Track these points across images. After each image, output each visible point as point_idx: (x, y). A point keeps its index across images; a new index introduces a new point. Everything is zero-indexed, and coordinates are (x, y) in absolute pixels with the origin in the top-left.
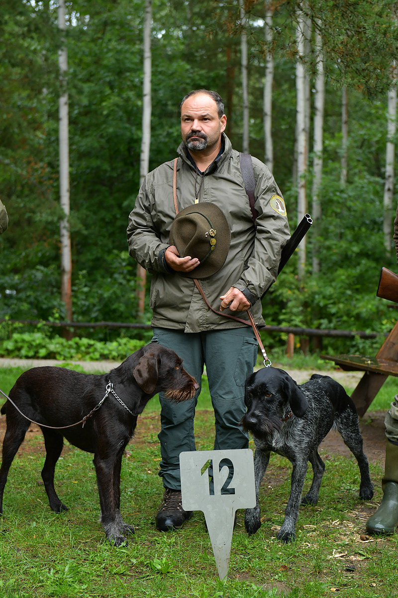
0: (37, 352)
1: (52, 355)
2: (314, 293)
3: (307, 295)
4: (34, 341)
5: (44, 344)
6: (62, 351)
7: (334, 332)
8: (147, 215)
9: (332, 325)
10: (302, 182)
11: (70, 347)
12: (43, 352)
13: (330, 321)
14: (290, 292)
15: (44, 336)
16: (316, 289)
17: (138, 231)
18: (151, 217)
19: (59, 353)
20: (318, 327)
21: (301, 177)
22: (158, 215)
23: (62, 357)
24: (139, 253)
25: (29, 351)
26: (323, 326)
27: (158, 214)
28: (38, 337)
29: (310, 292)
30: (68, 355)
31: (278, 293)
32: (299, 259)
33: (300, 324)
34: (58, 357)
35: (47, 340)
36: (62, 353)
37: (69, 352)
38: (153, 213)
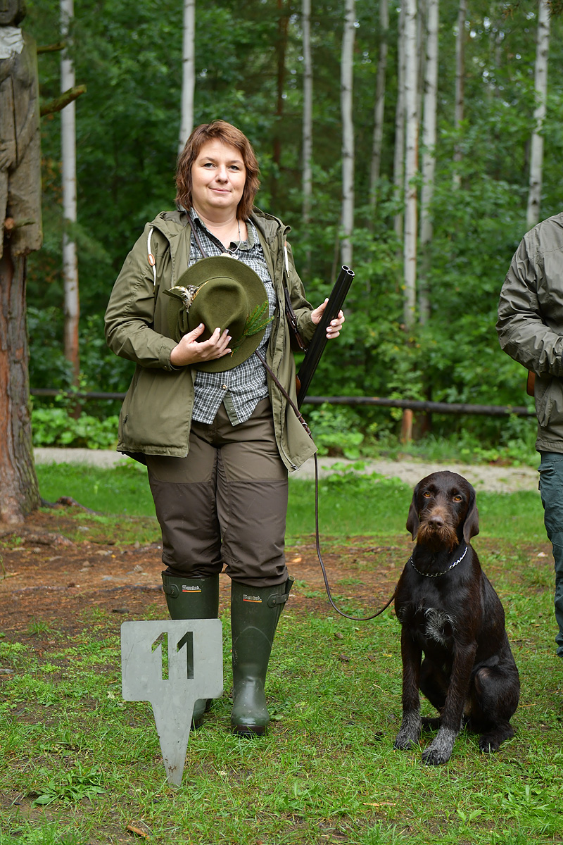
0: (58, 437)
1: (80, 441)
2: (430, 350)
3: (420, 353)
4: (52, 420)
5: (66, 425)
6: (96, 435)
7: (470, 408)
8: (531, 295)
9: (463, 397)
10: (412, 190)
11: (105, 430)
12: (67, 437)
13: (460, 392)
14: (396, 349)
15: (66, 414)
16: (434, 345)
17: (519, 316)
18: (537, 296)
19: (90, 439)
20: (444, 400)
21: (410, 183)
22: (551, 296)
23: (96, 445)
24: (524, 349)
25: (46, 436)
26: (451, 399)
27: (551, 294)
28: (58, 415)
29: (425, 349)
30: (105, 442)
31: (380, 350)
32: (407, 300)
33: (416, 396)
34: (90, 444)
35: (72, 420)
36: (96, 439)
37: (105, 438)
38: (541, 291)
